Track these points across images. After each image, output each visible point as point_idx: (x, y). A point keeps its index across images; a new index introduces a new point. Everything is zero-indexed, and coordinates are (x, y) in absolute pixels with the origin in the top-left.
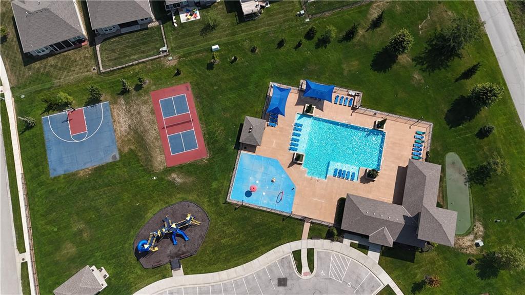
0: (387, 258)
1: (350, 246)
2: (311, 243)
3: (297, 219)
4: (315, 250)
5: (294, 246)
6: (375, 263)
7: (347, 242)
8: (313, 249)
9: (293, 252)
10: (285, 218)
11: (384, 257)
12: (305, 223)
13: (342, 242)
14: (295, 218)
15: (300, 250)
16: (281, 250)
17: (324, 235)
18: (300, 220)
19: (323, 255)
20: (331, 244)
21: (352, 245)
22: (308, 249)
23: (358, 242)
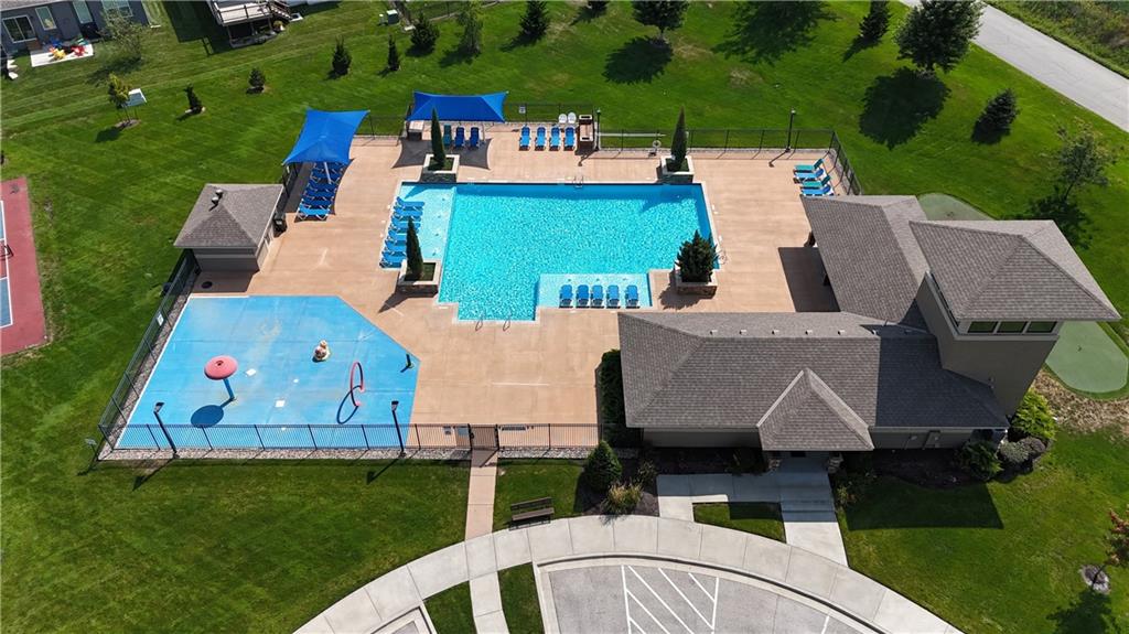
0: (878, 533)
1: (697, 519)
2: (514, 546)
3: (436, 462)
4: (537, 571)
5: (431, 573)
6: (833, 567)
7: (676, 507)
8: (529, 566)
9: (429, 601)
10: (377, 470)
11: (863, 534)
12: (474, 470)
13: (653, 511)
14: (422, 463)
15: (465, 587)
16: (368, 605)
17: (569, 500)
18: (449, 462)
19: (578, 586)
20: (609, 527)
21: (703, 515)
22: (501, 574)
23: (723, 498)
